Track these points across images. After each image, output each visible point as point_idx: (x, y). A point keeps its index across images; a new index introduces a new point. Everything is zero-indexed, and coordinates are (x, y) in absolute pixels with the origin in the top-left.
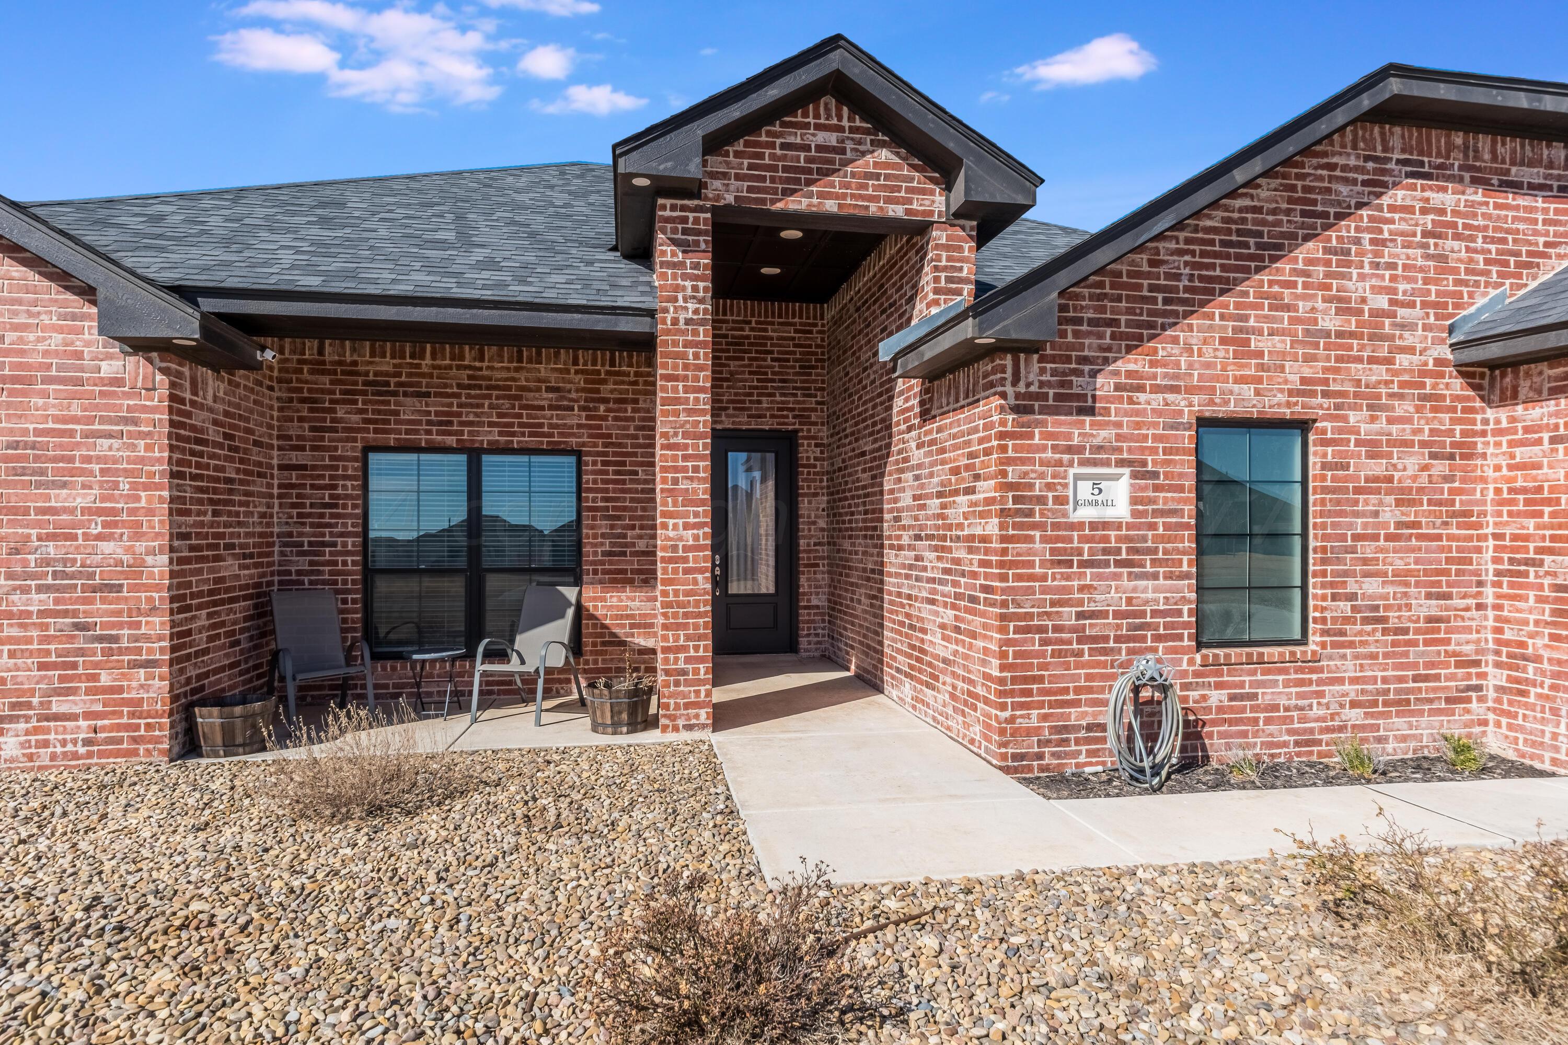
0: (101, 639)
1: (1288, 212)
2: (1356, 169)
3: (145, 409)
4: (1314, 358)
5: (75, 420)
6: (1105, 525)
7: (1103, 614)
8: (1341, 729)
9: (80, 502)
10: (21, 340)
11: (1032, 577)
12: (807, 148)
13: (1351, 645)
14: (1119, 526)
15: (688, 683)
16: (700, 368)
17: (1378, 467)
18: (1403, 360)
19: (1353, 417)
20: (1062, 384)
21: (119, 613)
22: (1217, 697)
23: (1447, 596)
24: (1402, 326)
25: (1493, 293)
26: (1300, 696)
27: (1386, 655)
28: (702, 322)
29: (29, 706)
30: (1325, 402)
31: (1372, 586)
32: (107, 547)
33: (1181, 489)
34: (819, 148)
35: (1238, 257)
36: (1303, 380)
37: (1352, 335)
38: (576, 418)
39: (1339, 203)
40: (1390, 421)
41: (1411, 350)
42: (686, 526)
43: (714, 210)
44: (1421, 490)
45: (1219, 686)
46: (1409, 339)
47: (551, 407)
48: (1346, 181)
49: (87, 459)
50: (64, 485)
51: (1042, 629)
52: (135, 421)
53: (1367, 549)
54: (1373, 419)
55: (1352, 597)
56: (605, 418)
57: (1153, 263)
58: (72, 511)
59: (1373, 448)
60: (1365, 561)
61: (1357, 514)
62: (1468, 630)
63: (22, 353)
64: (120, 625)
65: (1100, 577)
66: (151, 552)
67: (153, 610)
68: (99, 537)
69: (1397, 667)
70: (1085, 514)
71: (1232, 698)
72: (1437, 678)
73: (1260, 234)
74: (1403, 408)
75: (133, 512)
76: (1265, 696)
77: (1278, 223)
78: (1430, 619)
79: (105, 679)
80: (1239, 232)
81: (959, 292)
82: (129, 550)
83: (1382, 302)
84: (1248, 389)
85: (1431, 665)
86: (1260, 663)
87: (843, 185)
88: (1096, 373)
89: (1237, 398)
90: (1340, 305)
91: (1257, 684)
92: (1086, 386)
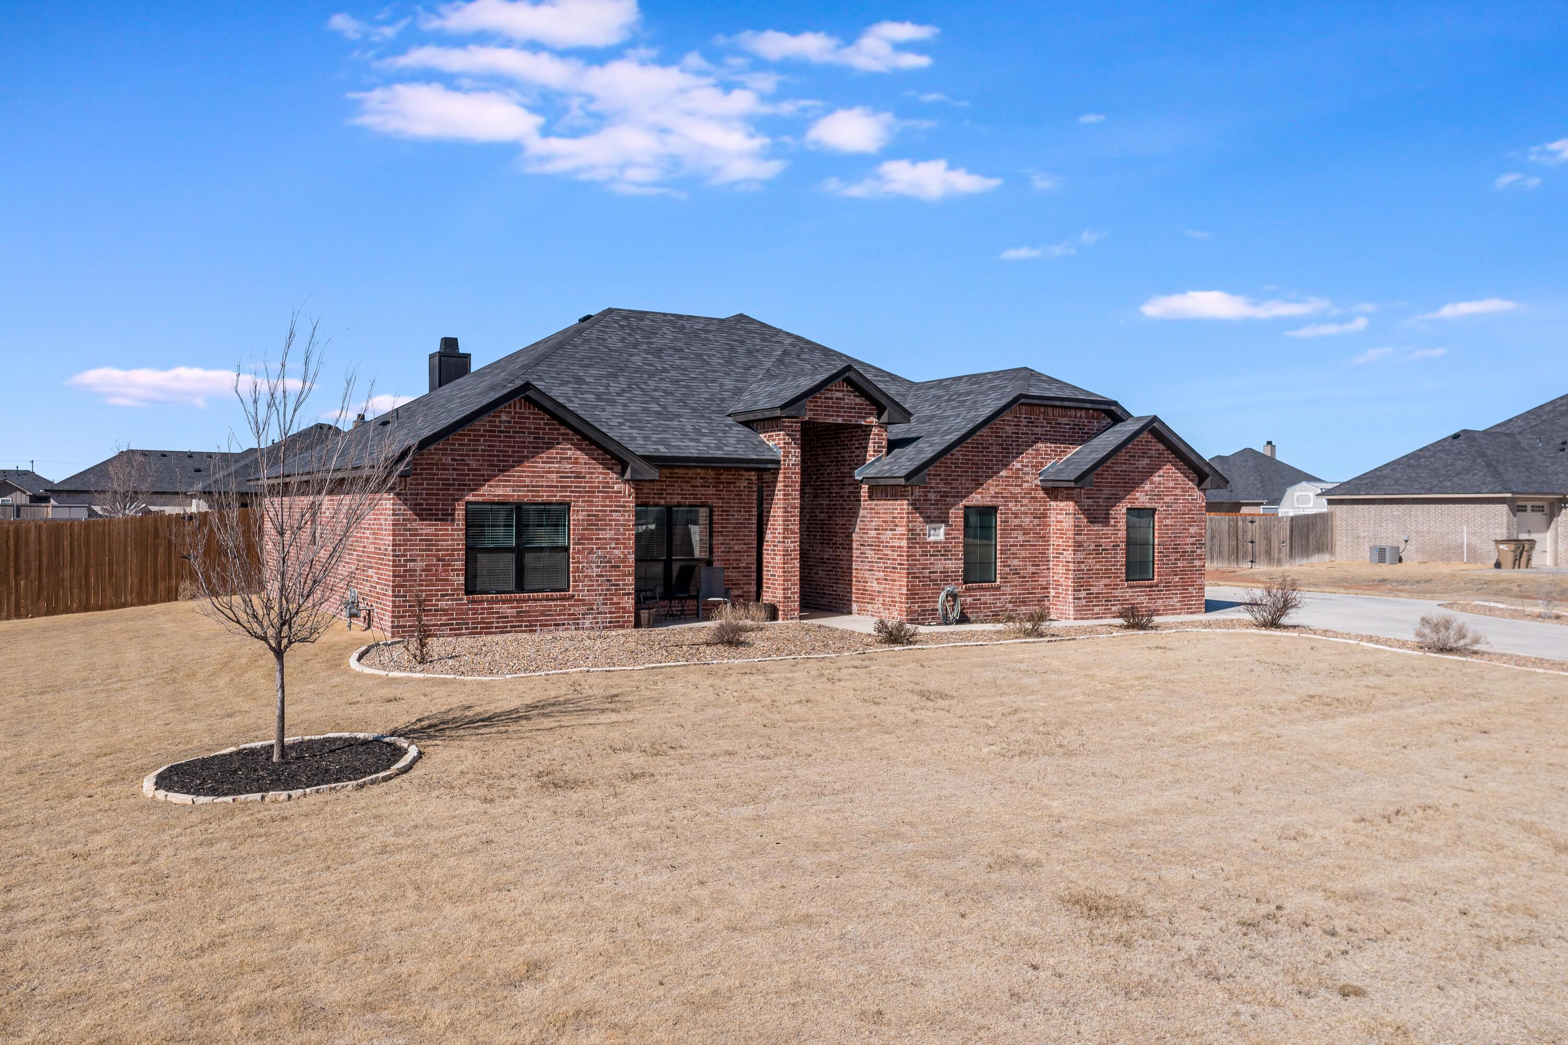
0: (614, 585)
2: (1012, 421)
3: (628, 502)
4: (998, 485)
5: (607, 506)
6: (937, 542)
7: (936, 572)
8: (1006, 611)
9: (608, 536)
10: (591, 478)
11: (916, 560)
12: (832, 398)
13: (1009, 582)
14: (941, 543)
15: (792, 602)
16: (796, 482)
17: (1017, 522)
18: (1025, 485)
19: (1010, 505)
20: (925, 496)
21: (619, 576)
22: (969, 600)
23: (1038, 565)
24: (1025, 474)
25: (1053, 461)
26: (993, 599)
27: (1019, 585)
28: (797, 465)
29: (592, 609)
30: (1002, 500)
31: (1016, 562)
32: (616, 552)
33: (959, 530)
34: (837, 399)
36: (994, 493)
37: (1010, 477)
38: (712, 491)
39: (1007, 433)
40: (1022, 506)
41: (1027, 482)
42: (792, 542)
43: (802, 423)
44: (1030, 529)
45: (970, 596)
46: (1027, 478)
47: (702, 486)
48: (1009, 425)
49: (610, 520)
50: (603, 530)
51: (919, 577)
52: (625, 506)
53: (1014, 549)
54: (1016, 505)
55: (1009, 566)
56: (722, 491)
58: (605, 539)
59: (1016, 515)
60: (1013, 554)
61: (1011, 538)
62: (1045, 577)
63: (591, 482)
64: (619, 580)
65: (935, 559)
66: (629, 553)
67: (629, 575)
68: (614, 548)
69: (1022, 589)
70: (932, 539)
71: (974, 600)
72: (1035, 593)
74: (1025, 501)
75: (624, 539)
76: (983, 599)
77: (989, 440)
78: (1033, 573)
79: (615, 600)
81: (881, 452)
82: (623, 553)
83: (1019, 466)
84: (979, 496)
85: (1033, 589)
86: (982, 588)
87: (845, 412)
88: (935, 492)
89: (976, 499)
90: (1006, 466)
91: (981, 595)
92: (932, 496)
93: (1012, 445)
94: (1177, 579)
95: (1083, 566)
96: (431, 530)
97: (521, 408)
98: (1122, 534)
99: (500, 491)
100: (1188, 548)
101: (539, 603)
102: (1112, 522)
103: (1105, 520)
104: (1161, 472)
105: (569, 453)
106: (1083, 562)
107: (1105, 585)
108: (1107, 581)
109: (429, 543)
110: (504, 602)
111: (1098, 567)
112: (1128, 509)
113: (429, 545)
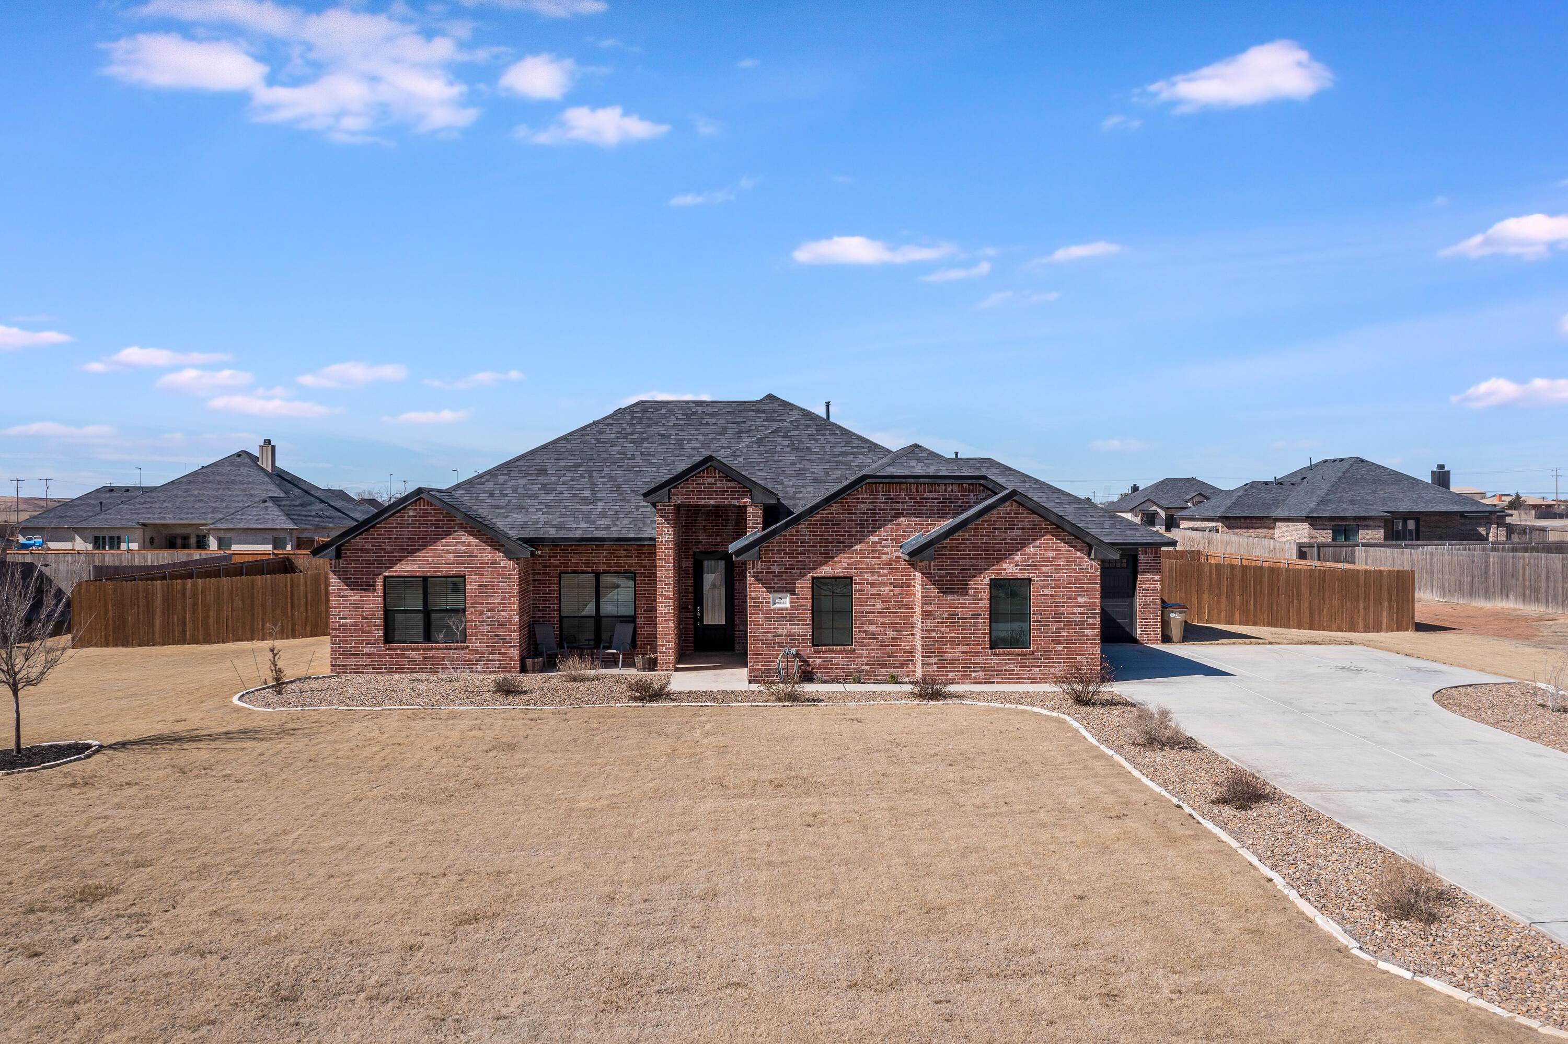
0: (501, 639)
1: (842, 514)
2: (867, 499)
3: (512, 575)
4: (852, 558)
5: (495, 578)
6: (782, 610)
7: (782, 636)
8: (862, 672)
9: (496, 601)
10: (482, 557)
11: (759, 625)
12: (704, 484)
13: (865, 646)
14: (786, 610)
15: (666, 656)
16: (670, 556)
17: (874, 591)
18: (884, 557)
19: (866, 575)
20: (768, 569)
21: (506, 632)
22: (818, 661)
23: (901, 631)
24: (884, 547)
25: (917, 534)
26: (847, 661)
27: (878, 649)
28: (670, 541)
29: (484, 657)
30: (856, 571)
31: (873, 628)
32: (503, 613)
33: (807, 599)
34: (708, 484)
35: (825, 528)
36: (848, 565)
37: (865, 550)
38: (634, 560)
39: (861, 510)
40: (879, 576)
41: (887, 554)
42: (665, 606)
43: (675, 506)
44: (890, 598)
45: (819, 658)
46: (886, 550)
47: (625, 557)
48: (863, 502)
49: (498, 589)
50: (492, 596)
51: (763, 640)
52: (510, 578)
53: (871, 616)
54: (873, 576)
55: (865, 631)
56: (644, 560)
57: (797, 532)
58: (494, 603)
59: (873, 585)
60: (870, 620)
61: (867, 606)
62: (909, 642)
63: (482, 560)
64: (506, 635)
65: (780, 625)
66: (514, 615)
67: (515, 631)
68: (501, 611)
69: (881, 653)
70: (777, 606)
71: (824, 661)
72: (896, 657)
73: (833, 521)
74: (885, 572)
75: (509, 604)
76: (835, 661)
77: (840, 517)
78: (893, 638)
79: (503, 650)
80: (826, 521)
81: (757, 528)
82: (509, 614)
83: (876, 539)
84: (829, 568)
85: (895, 653)
86: (833, 651)
87: (716, 495)
88: (778, 565)
89: (826, 571)
90: (861, 541)
91: (833, 657)
92: (775, 569)
93: (867, 521)
94: (1060, 648)
95: (934, 634)
96: (357, 597)
97: (424, 506)
98: (985, 603)
99: (409, 568)
100: (1077, 618)
101: (440, 651)
102: (971, 592)
103: (962, 590)
104: (1037, 543)
105: (463, 538)
106: (934, 630)
107: (963, 652)
108: (965, 648)
109: (357, 606)
110: (413, 649)
111: (953, 635)
112: (991, 580)
113: (356, 608)
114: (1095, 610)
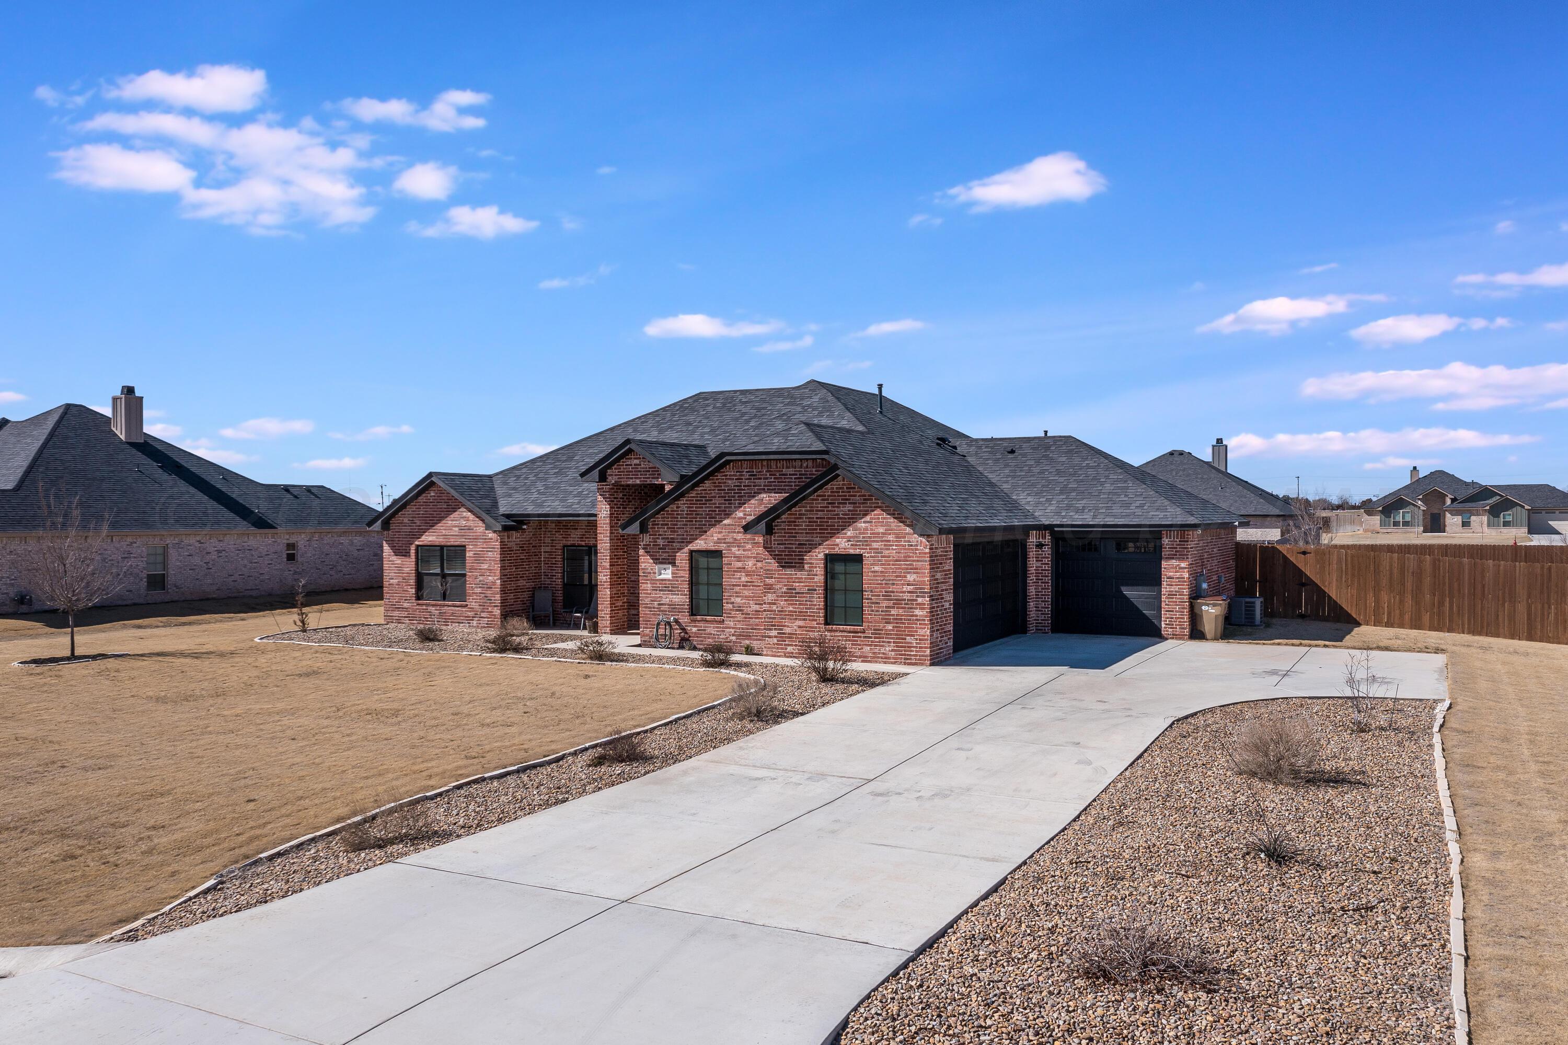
0: (489, 599)
1: (714, 490)
2: (734, 475)
3: (496, 545)
4: (721, 532)
5: (484, 548)
6: (665, 580)
7: (665, 604)
8: (730, 642)
9: (486, 567)
10: (476, 530)
11: (648, 593)
12: (631, 465)
13: (732, 617)
14: (669, 580)
15: (605, 620)
16: (607, 530)
17: (740, 564)
19: (734, 549)
20: (655, 542)
21: (492, 594)
22: (694, 629)
26: (718, 631)
27: (743, 621)
29: (477, 614)
30: (725, 545)
31: (738, 600)
32: (490, 578)
33: (685, 570)
35: (700, 504)
36: (718, 539)
37: (732, 525)
39: (728, 486)
40: (744, 550)
43: (610, 484)
45: (695, 626)
48: (730, 479)
49: (487, 557)
50: (483, 563)
51: (651, 607)
52: (494, 548)
53: (738, 589)
54: (739, 550)
55: (733, 603)
57: (677, 507)
58: (484, 569)
59: (739, 559)
60: (736, 593)
61: (734, 578)
63: (476, 532)
64: (492, 597)
65: (664, 594)
66: (497, 579)
67: (498, 593)
68: (488, 575)
69: (746, 625)
70: (662, 576)
71: (699, 630)
72: (759, 629)
73: (706, 497)
74: (750, 546)
75: (494, 570)
76: (708, 630)
77: (711, 493)
79: (490, 609)
80: (700, 497)
82: (493, 579)
83: (741, 515)
84: (702, 542)
85: (758, 625)
86: (706, 621)
87: (641, 475)
88: (663, 539)
89: (700, 544)
90: (728, 515)
91: (706, 627)
92: (661, 542)
93: (734, 497)
94: (890, 627)
95: (774, 607)
96: (399, 562)
97: (438, 487)
98: (820, 578)
99: (430, 539)
100: (907, 596)
101: (450, 608)
102: (806, 567)
103: (798, 564)
104: (868, 518)
105: (465, 514)
106: (774, 604)
107: (800, 627)
108: (801, 623)
109: (400, 568)
110: (433, 605)
111: (791, 609)
112: (826, 555)
113: (399, 570)
114: (924, 589)
